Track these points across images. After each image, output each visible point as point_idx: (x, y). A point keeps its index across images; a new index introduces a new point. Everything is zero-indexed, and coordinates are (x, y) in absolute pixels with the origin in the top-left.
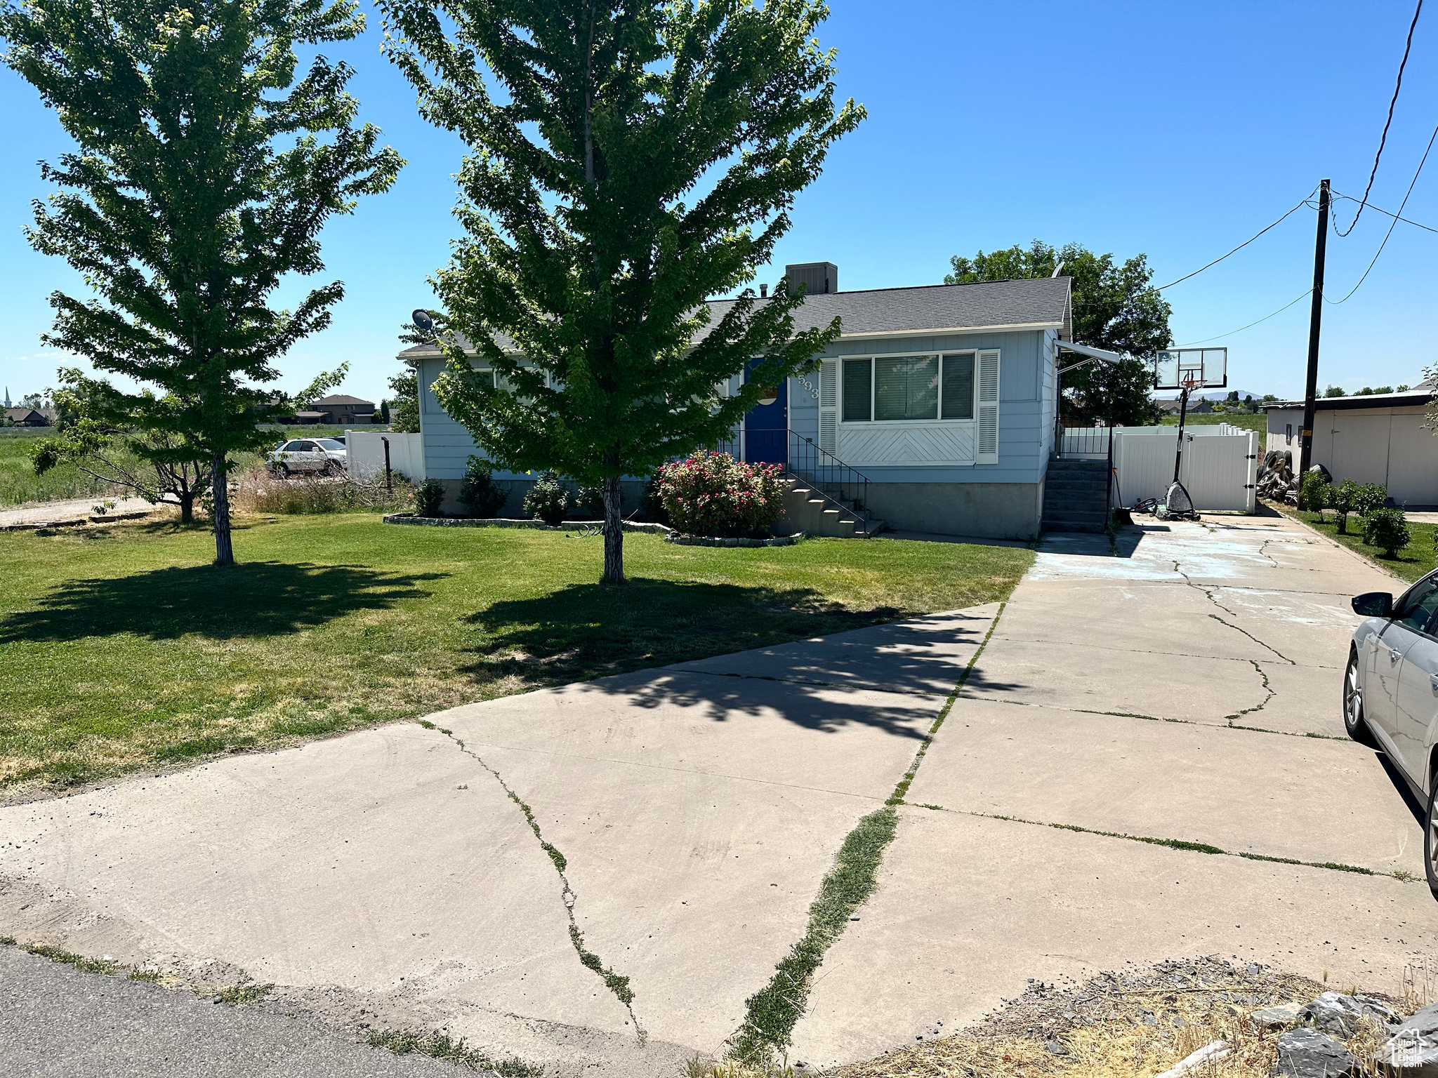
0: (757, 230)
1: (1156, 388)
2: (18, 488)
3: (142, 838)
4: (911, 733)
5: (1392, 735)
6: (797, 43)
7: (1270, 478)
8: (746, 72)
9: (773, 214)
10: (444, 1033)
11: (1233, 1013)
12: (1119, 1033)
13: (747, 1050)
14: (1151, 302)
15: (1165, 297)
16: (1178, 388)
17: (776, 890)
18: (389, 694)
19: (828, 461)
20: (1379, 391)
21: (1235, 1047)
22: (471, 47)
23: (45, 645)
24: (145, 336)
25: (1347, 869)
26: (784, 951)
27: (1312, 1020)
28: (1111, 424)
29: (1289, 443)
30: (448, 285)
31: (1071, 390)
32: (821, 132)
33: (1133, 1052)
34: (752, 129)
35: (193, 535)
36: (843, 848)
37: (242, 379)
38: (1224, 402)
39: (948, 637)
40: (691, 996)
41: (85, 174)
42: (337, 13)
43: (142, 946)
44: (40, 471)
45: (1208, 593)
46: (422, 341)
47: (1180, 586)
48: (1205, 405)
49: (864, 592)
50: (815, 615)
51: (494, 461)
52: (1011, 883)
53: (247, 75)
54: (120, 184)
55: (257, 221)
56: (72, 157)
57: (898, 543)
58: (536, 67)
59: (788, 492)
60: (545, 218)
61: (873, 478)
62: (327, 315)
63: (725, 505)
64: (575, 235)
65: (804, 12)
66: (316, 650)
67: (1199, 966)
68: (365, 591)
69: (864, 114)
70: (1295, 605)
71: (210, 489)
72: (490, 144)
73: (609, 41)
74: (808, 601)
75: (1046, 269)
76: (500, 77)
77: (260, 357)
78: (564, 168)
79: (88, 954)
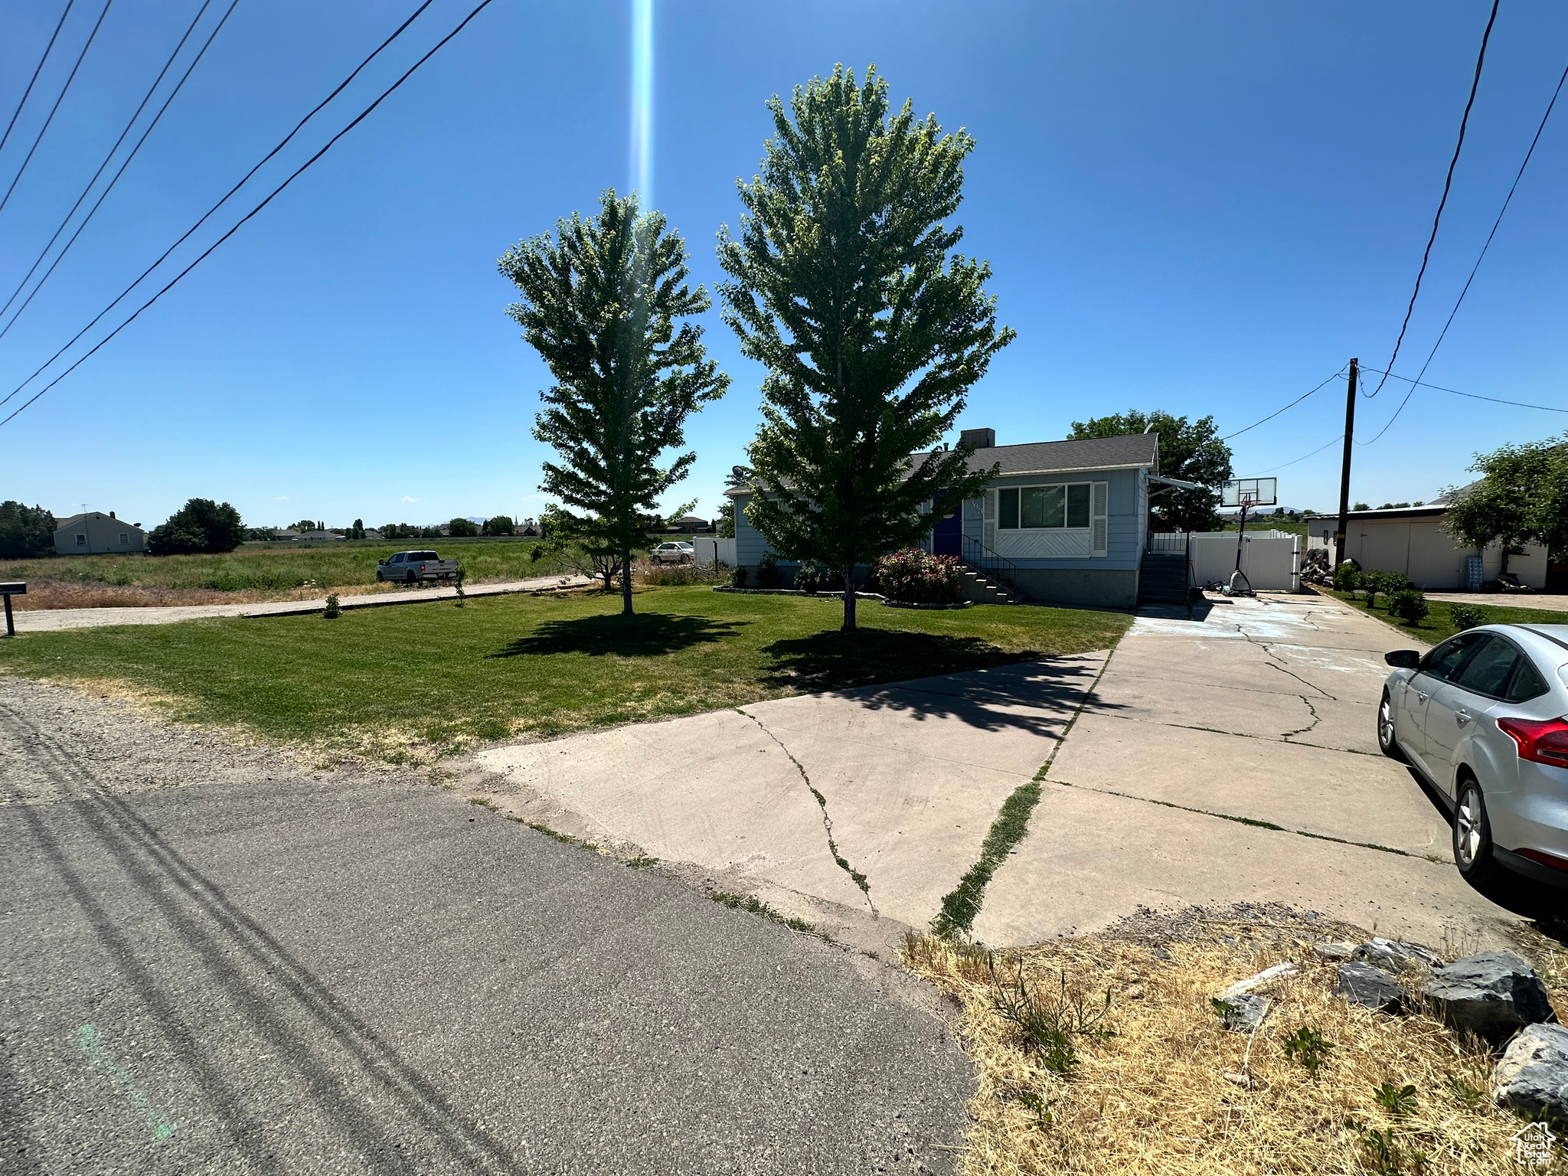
0: (944, 410)
1: (1222, 506)
2: (521, 570)
3: (587, 767)
4: (1050, 735)
5: (1421, 755)
6: (972, 293)
7: (1311, 568)
8: (939, 314)
9: (955, 399)
10: (755, 898)
11: (1297, 945)
12: (1208, 949)
13: (943, 929)
14: (1216, 448)
15: (1227, 444)
16: (1239, 506)
17: (960, 830)
18: (719, 692)
19: (989, 554)
20: (1398, 506)
21: (1302, 968)
22: (771, 311)
23: (536, 657)
24: (589, 485)
25: (1386, 850)
26: (966, 869)
27: (1366, 956)
28: (1187, 530)
29: (1326, 543)
30: (756, 450)
31: (1157, 508)
32: (986, 347)
33: (1219, 963)
34: (941, 348)
35: (611, 597)
36: (1005, 807)
37: (640, 509)
38: (1272, 515)
39: (1074, 672)
40: (907, 891)
41: (562, 397)
42: (696, 298)
43: (588, 830)
44: (533, 561)
45: (1264, 647)
46: (737, 484)
47: (1242, 642)
48: (1258, 518)
49: (1015, 640)
50: (982, 654)
51: (778, 554)
52: (1123, 838)
53: (646, 337)
54: (579, 401)
55: (650, 418)
56: (555, 388)
57: (1037, 609)
58: (809, 320)
59: (962, 574)
60: (812, 409)
61: (1020, 566)
62: (687, 471)
63: (921, 582)
64: (829, 418)
65: (976, 274)
66: (678, 664)
67: (1267, 909)
68: (705, 631)
69: (1014, 335)
70: (1334, 658)
71: (621, 571)
72: (781, 367)
73: (853, 302)
74: (977, 645)
75: (1139, 428)
76: (788, 328)
77: (650, 495)
78: (824, 379)
79: (560, 832)
